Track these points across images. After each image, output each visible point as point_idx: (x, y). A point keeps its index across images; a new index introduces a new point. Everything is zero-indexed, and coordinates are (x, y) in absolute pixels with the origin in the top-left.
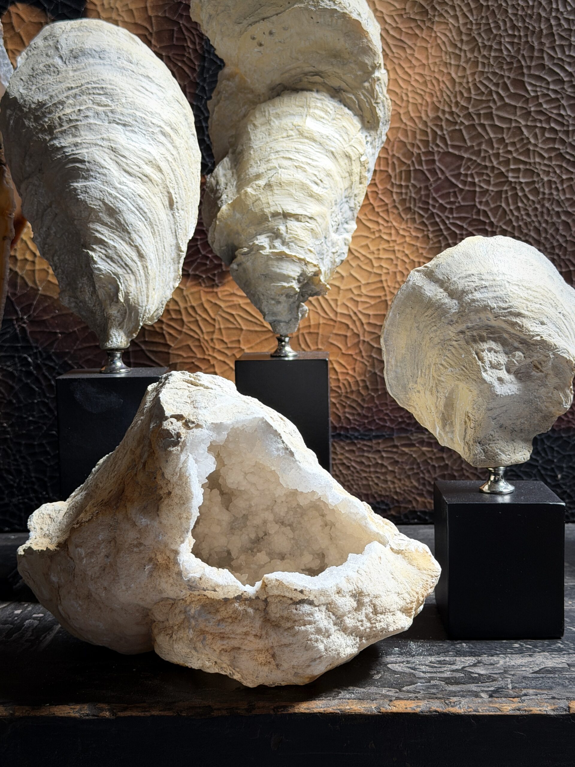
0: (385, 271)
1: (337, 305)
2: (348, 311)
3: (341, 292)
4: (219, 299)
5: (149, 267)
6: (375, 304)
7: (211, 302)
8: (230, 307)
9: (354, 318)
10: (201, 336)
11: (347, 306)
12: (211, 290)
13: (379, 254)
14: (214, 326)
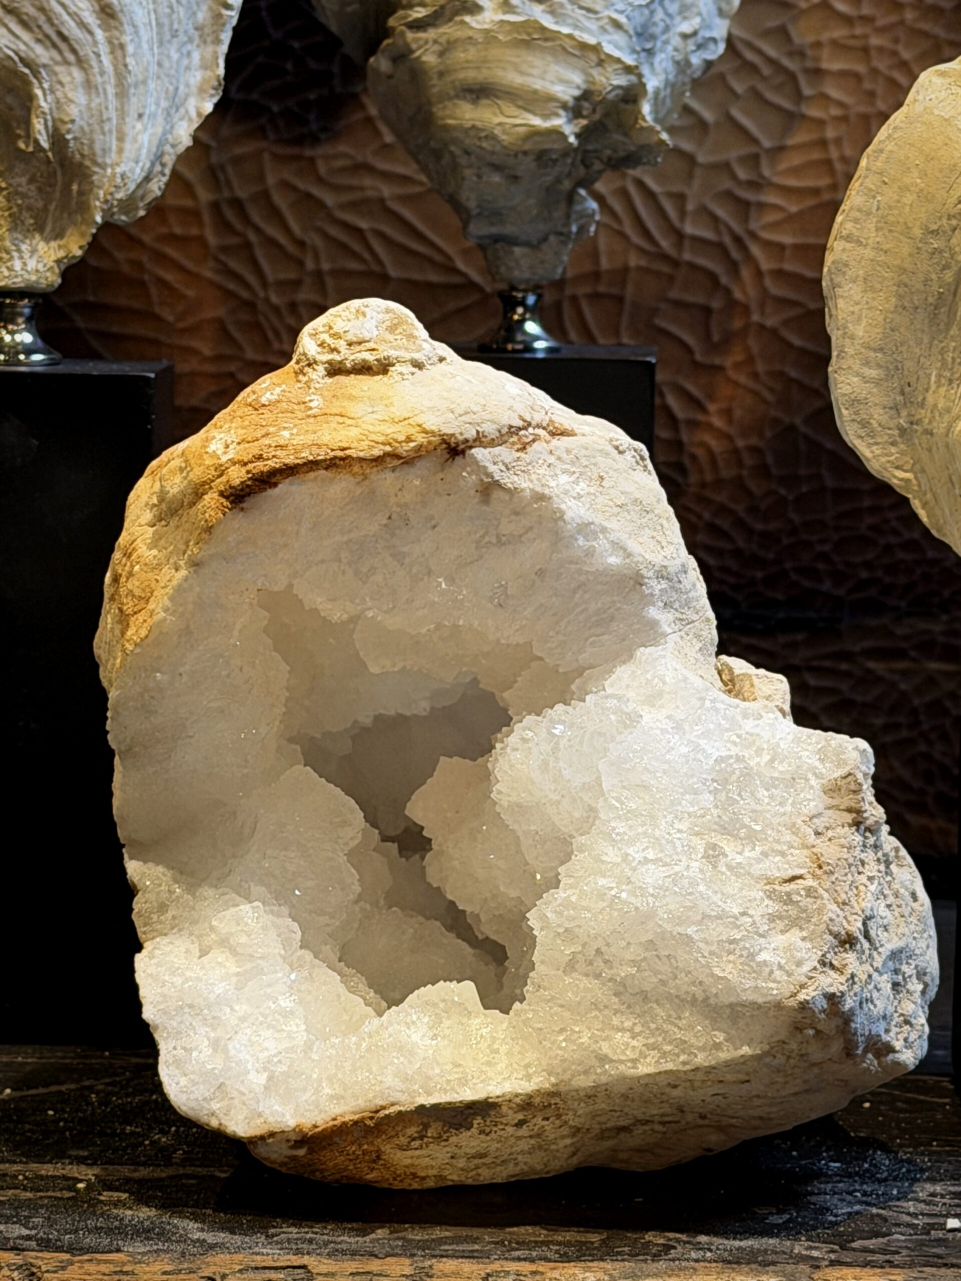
0: (835, 111)
1: (683, 213)
2: (718, 231)
3: (698, 172)
4: (321, 181)
5: (130, 49)
6: (801, 213)
7: (295, 189)
8: (354, 206)
9: (735, 254)
10: (262, 294)
11: (715, 219)
12: (294, 151)
13: (817, 59)
14: (301, 264)
